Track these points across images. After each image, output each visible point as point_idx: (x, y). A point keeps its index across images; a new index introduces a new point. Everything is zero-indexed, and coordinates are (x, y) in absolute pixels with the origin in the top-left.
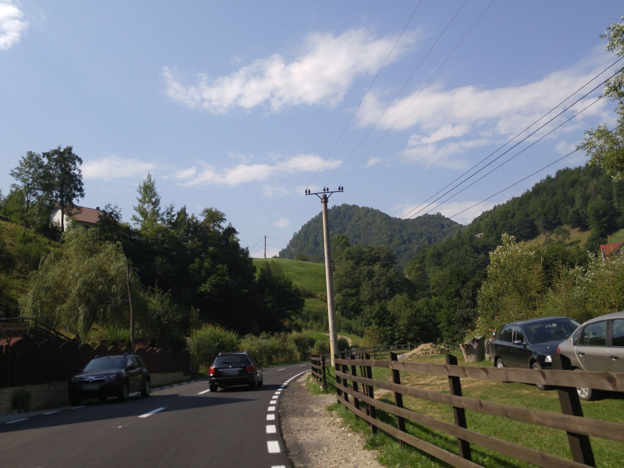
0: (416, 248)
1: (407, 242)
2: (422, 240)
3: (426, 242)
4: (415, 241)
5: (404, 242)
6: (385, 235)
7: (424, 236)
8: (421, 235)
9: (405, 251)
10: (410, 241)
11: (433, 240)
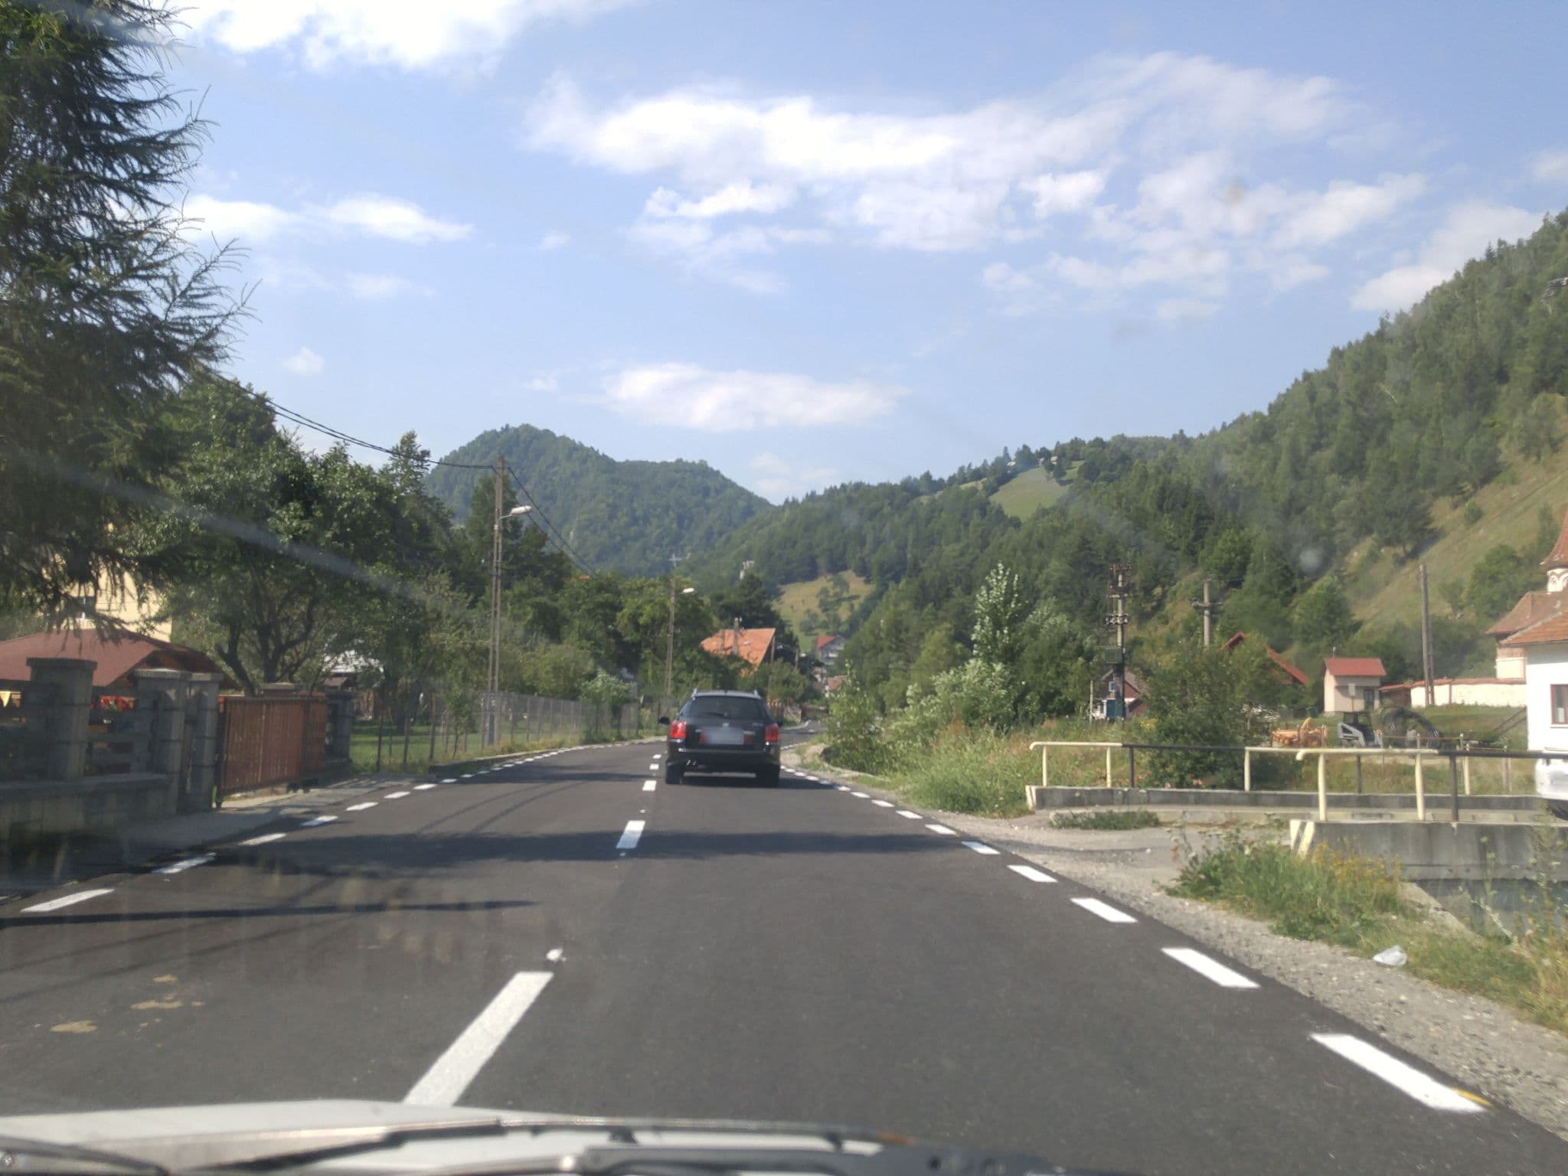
0: (655, 534)
1: (641, 522)
2: (667, 521)
3: (675, 526)
4: (655, 521)
5: (635, 521)
6: (603, 505)
7: (671, 513)
8: (667, 509)
9: (635, 539)
10: (646, 520)
11: (686, 522)
